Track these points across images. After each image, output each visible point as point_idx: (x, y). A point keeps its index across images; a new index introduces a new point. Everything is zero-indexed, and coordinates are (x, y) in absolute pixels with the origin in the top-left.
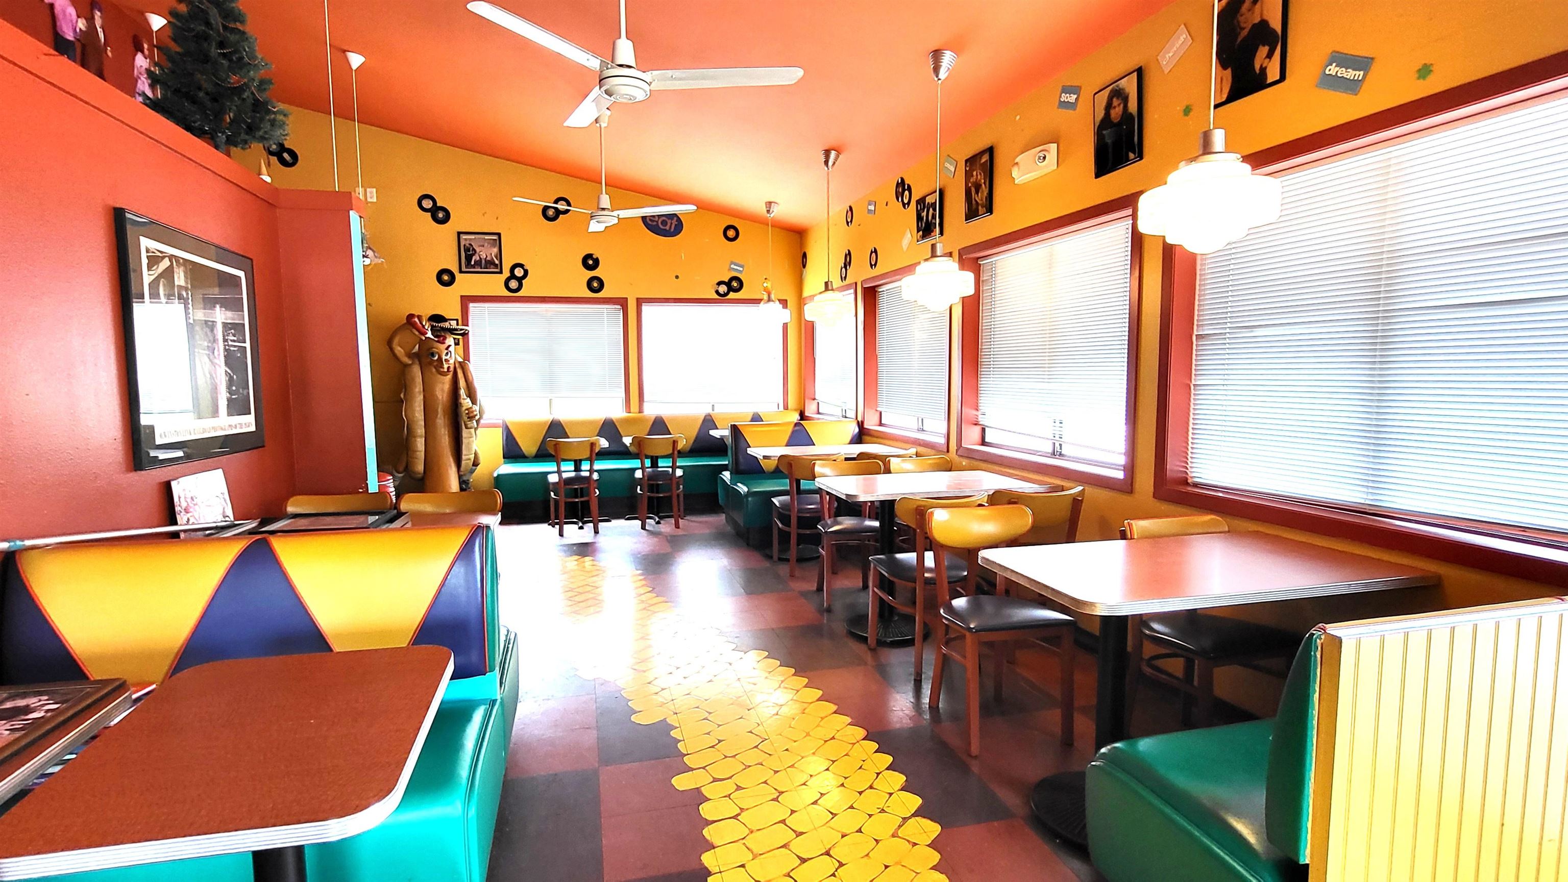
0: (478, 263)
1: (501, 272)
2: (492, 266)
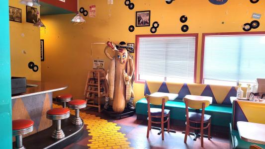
0: (142, 23)
1: (149, 26)
2: (147, 24)
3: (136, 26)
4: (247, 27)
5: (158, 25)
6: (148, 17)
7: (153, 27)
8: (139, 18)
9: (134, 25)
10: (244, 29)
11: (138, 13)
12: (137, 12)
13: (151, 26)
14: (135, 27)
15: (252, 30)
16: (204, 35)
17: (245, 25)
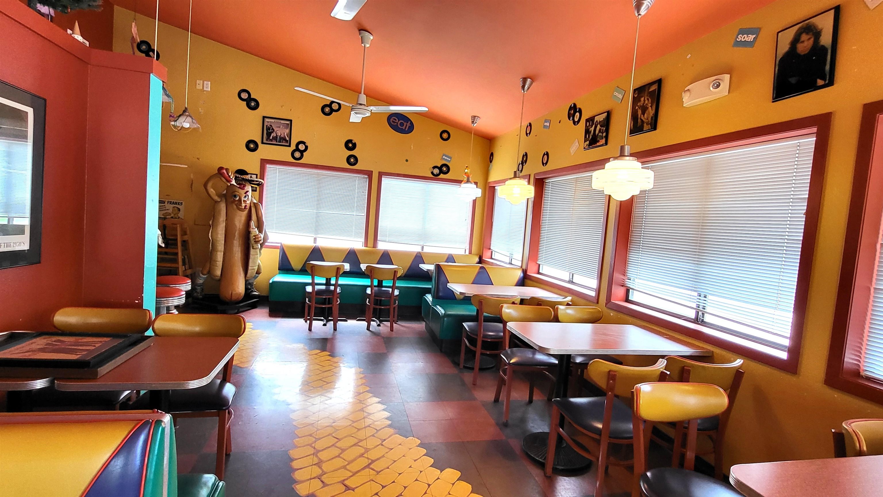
3: (263, 143)
4: (436, 171)
5: (307, 148)
6: (288, 131)
7: (297, 149)
8: (268, 129)
9: (259, 141)
10: (432, 173)
11: (267, 120)
12: (264, 117)
13: (293, 147)
14: (260, 145)
15: (442, 176)
16: (381, 175)
17: (434, 167)
